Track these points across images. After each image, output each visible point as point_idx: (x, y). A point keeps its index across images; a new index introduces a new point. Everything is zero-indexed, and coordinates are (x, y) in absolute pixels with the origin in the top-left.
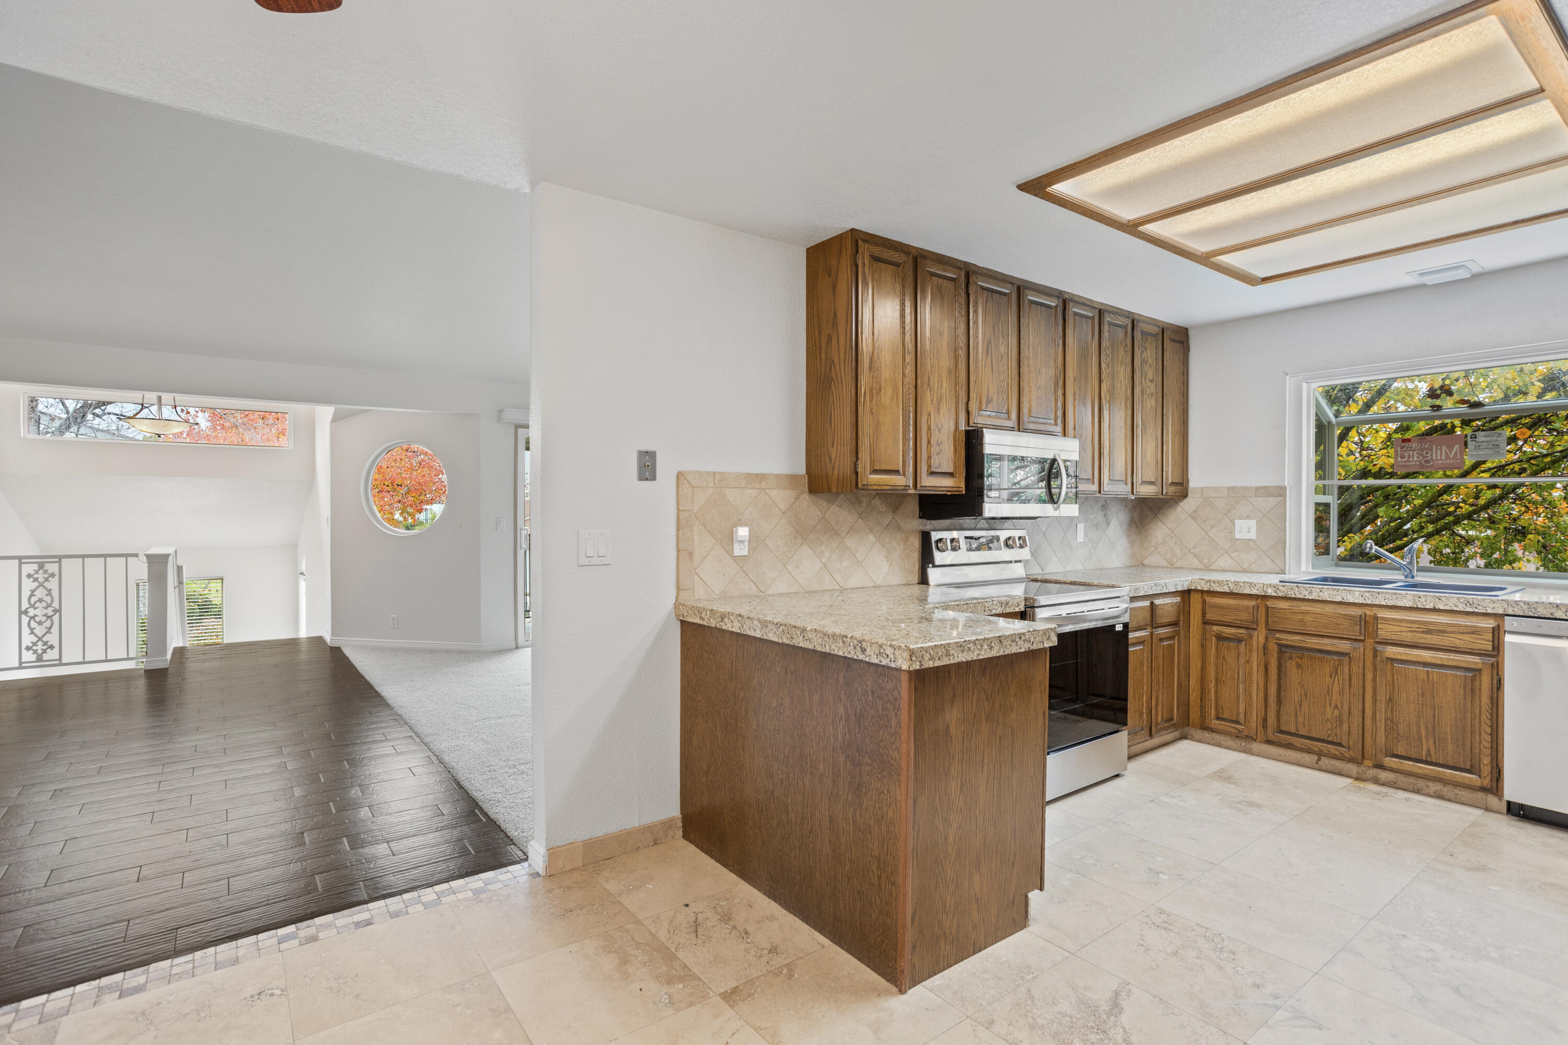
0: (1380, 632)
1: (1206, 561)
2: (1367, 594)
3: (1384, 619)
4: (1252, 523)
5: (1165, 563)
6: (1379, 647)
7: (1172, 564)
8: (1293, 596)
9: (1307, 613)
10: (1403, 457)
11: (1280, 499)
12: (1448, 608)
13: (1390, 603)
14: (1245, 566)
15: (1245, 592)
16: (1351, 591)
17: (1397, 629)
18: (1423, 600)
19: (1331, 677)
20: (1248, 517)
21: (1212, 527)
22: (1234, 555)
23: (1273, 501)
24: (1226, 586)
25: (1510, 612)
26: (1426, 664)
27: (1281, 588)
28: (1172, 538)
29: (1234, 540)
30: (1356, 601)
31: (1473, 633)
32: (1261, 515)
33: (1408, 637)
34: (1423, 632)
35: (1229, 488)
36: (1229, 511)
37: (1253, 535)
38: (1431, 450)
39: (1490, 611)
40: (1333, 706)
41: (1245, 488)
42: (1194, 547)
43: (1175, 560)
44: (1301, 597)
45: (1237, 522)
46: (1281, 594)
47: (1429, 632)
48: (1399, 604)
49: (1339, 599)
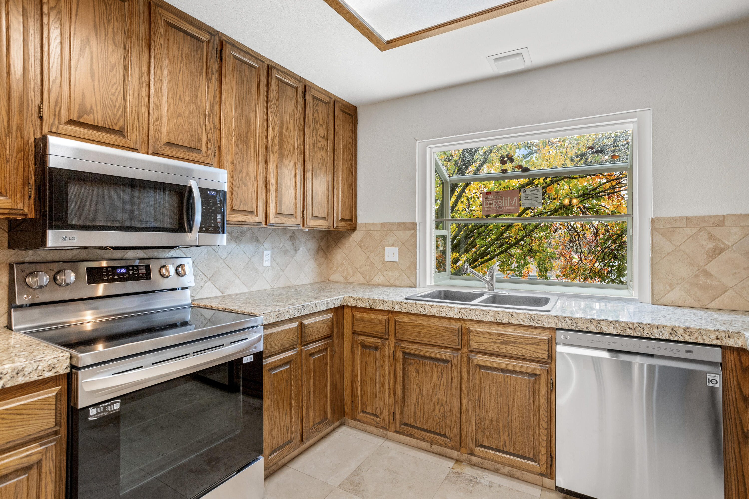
0: (472, 342)
1: (367, 278)
2: (463, 311)
3: (474, 331)
4: (395, 250)
5: (342, 279)
6: (472, 355)
7: (347, 280)
8: (413, 312)
9: (422, 326)
10: (487, 204)
11: (413, 231)
12: (517, 322)
13: (479, 318)
14: (392, 281)
15: (380, 308)
16: (451, 308)
17: (484, 340)
18: (500, 316)
19: (439, 380)
20: (393, 245)
21: (371, 252)
22: (385, 273)
23: (409, 233)
24: (367, 303)
25: (560, 326)
26: (503, 370)
27: (404, 305)
28: (347, 260)
29: (385, 263)
30: (455, 316)
31: (534, 344)
32: (401, 244)
33: (491, 347)
34: (501, 343)
35: (382, 223)
36: (381, 241)
37: (396, 259)
38: (502, 200)
39: (546, 325)
40: (440, 403)
41: (392, 224)
42: (360, 268)
43: (348, 277)
44: (418, 312)
45: (387, 248)
46: (404, 310)
47: (505, 343)
48: (485, 319)
49: (443, 315)
